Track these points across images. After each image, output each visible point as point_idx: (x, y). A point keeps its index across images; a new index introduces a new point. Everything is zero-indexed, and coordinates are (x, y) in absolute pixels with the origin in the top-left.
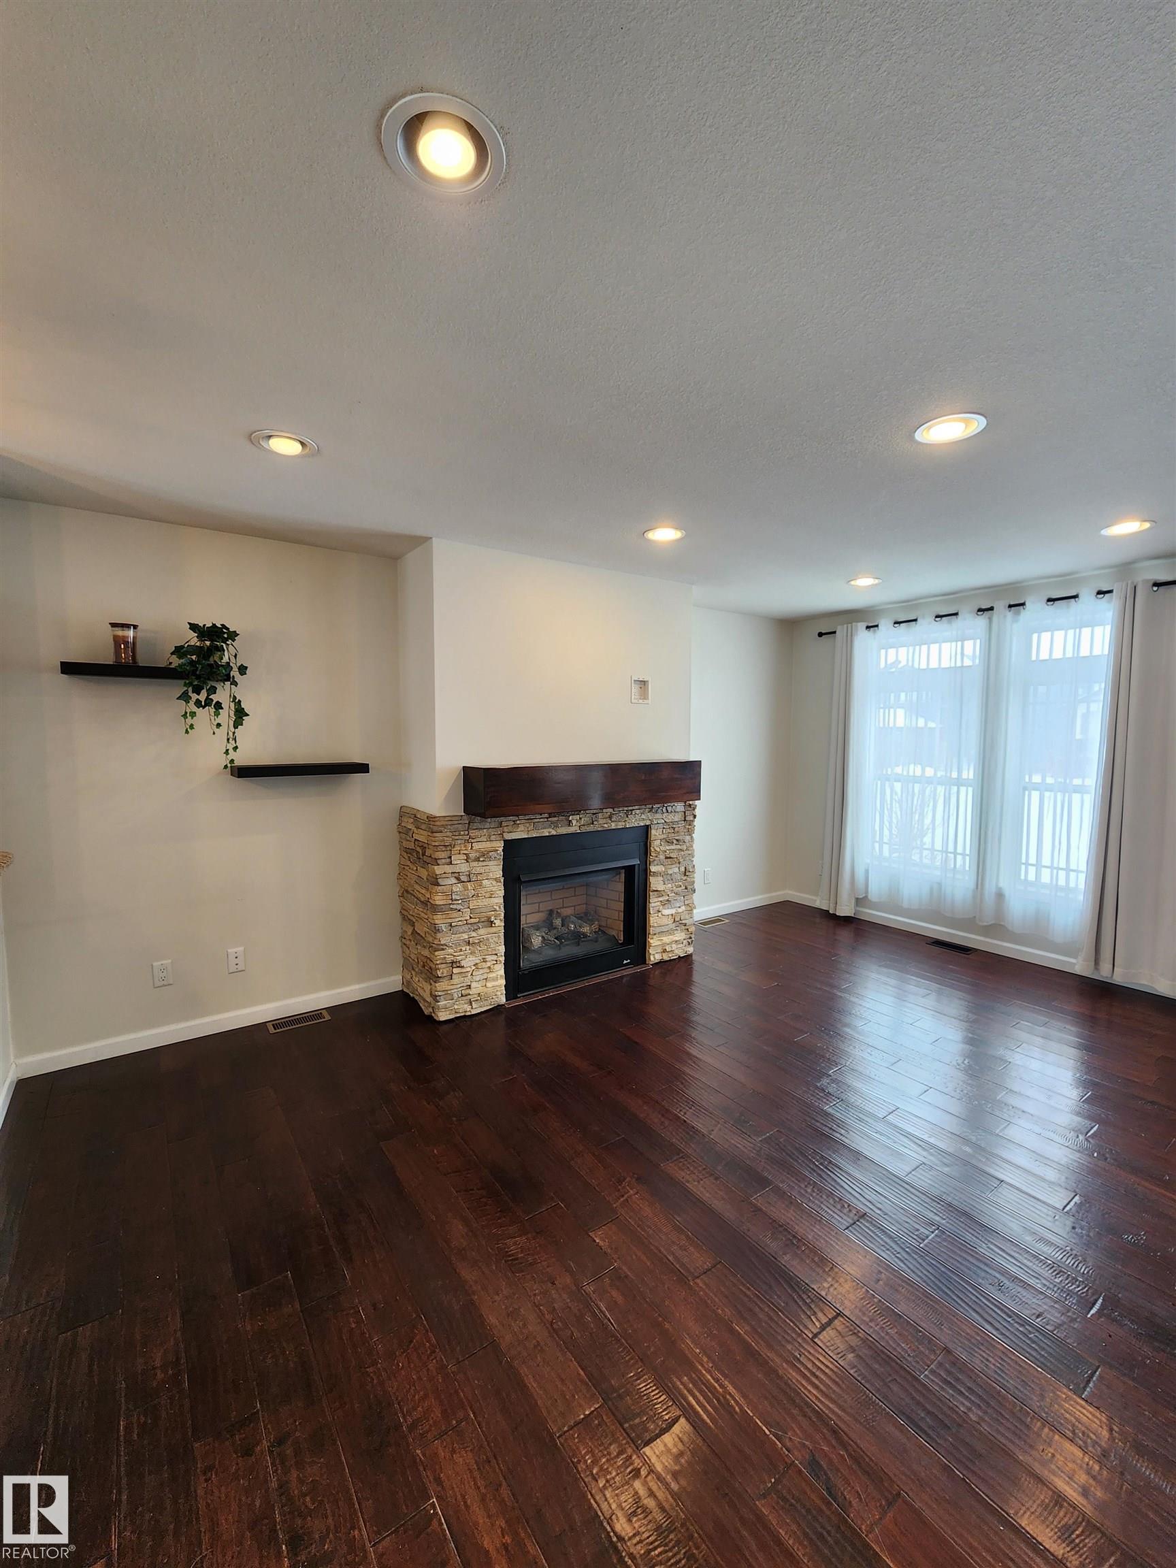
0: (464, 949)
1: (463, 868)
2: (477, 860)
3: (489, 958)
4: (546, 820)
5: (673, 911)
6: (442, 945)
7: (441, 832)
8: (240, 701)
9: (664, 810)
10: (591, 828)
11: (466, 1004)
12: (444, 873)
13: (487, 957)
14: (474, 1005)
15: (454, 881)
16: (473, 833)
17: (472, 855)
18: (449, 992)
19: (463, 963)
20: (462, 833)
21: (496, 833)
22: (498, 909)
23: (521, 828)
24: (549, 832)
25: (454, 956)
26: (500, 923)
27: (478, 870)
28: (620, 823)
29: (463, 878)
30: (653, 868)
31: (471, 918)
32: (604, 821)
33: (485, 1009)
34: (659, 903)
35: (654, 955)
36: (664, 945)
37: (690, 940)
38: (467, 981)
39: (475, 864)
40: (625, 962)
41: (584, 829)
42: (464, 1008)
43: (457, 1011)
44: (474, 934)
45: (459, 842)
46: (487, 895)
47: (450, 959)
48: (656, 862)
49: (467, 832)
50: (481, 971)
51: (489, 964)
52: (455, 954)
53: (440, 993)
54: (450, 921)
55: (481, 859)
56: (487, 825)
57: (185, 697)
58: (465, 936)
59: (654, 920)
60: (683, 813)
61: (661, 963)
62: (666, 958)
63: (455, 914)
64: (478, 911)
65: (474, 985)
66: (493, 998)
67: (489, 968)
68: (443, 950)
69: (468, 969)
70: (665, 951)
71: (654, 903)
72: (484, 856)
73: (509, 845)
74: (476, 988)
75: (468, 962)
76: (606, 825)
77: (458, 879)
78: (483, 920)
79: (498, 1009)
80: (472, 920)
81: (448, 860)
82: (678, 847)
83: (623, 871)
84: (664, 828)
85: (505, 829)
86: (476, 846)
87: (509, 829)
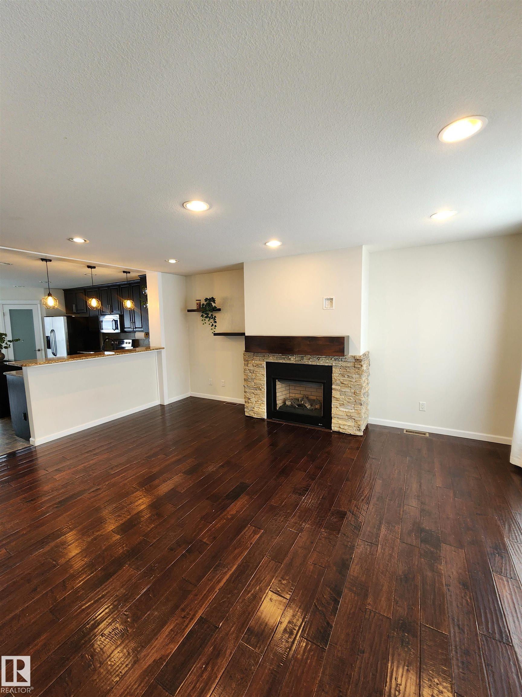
0: (252, 395)
1: (252, 368)
3: (259, 401)
5: (347, 410)
8: (215, 317)
9: (340, 360)
10: (299, 363)
12: (246, 369)
14: (255, 415)
15: (249, 372)
16: (254, 357)
17: (254, 365)
18: (248, 407)
20: (251, 357)
21: (263, 359)
22: (263, 385)
23: (271, 358)
24: (282, 361)
27: (256, 370)
28: (314, 363)
29: (252, 372)
30: (333, 387)
31: (254, 385)
32: (307, 361)
33: (259, 417)
34: (338, 404)
35: (335, 428)
36: (341, 424)
37: (358, 428)
38: (253, 406)
39: (255, 368)
40: (319, 424)
41: (297, 363)
42: (252, 414)
43: (250, 414)
44: (256, 391)
45: (250, 360)
46: (260, 379)
48: (335, 384)
50: (258, 404)
52: (249, 396)
53: (245, 406)
54: (248, 384)
56: (260, 356)
57: (202, 316)
58: (253, 391)
59: (334, 411)
60: (354, 363)
61: (339, 433)
62: (341, 431)
64: (257, 384)
65: (255, 408)
66: (262, 415)
67: (261, 404)
68: (246, 393)
69: (253, 402)
70: (340, 427)
71: (334, 403)
72: (257, 366)
73: (267, 363)
74: (256, 409)
75: (253, 400)
76: (306, 362)
78: (258, 387)
79: (264, 420)
81: (247, 365)
82: (349, 379)
83: (323, 384)
84: (340, 368)
86: (256, 362)
87: (267, 358)
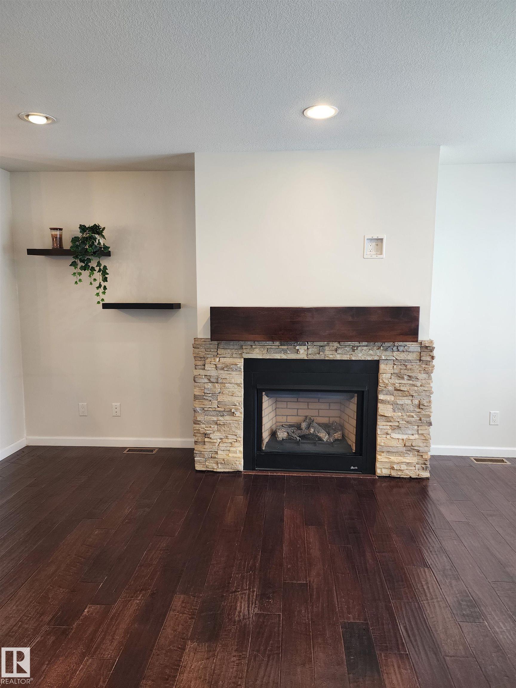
0: (212, 426)
1: (213, 373)
2: (223, 369)
3: (230, 437)
4: (277, 347)
5: (405, 437)
6: (198, 421)
7: (199, 348)
9: (395, 348)
10: (317, 357)
11: (214, 463)
12: (199, 375)
13: (229, 435)
14: (220, 466)
15: (206, 381)
17: (219, 366)
18: (203, 453)
19: (211, 436)
20: (212, 350)
21: (237, 353)
22: (238, 404)
23: (257, 350)
24: (281, 356)
25: (206, 430)
26: (240, 414)
27: (224, 376)
28: (345, 356)
29: (213, 380)
30: (381, 397)
31: (218, 407)
32: (331, 353)
33: (227, 470)
34: (388, 427)
35: (382, 470)
36: (394, 463)
37: (424, 466)
38: (215, 449)
39: (222, 372)
40: (352, 468)
41: (311, 357)
42: (212, 466)
43: (208, 466)
44: (221, 418)
45: (209, 356)
46: (230, 394)
47: (202, 431)
48: (384, 392)
49: (216, 350)
50: (225, 445)
51: (230, 441)
52: (206, 429)
53: (196, 452)
54: (203, 406)
55: (225, 369)
56: (231, 347)
57: (74, 264)
58: (215, 419)
59: (381, 440)
60: (418, 354)
61: (389, 478)
62: (394, 474)
63: (206, 402)
64: (223, 403)
65: (219, 452)
66: (232, 465)
67: (231, 443)
68: (199, 424)
69: (215, 441)
70: (392, 468)
71: (382, 426)
72: (227, 367)
73: (248, 362)
74: (221, 455)
75: (216, 436)
77: (209, 380)
78: (227, 410)
79: (237, 473)
80: (219, 408)
81: (203, 367)
82: (411, 382)
83: (356, 395)
84: (394, 364)
85: (244, 351)
86: (222, 360)
87: (248, 351)
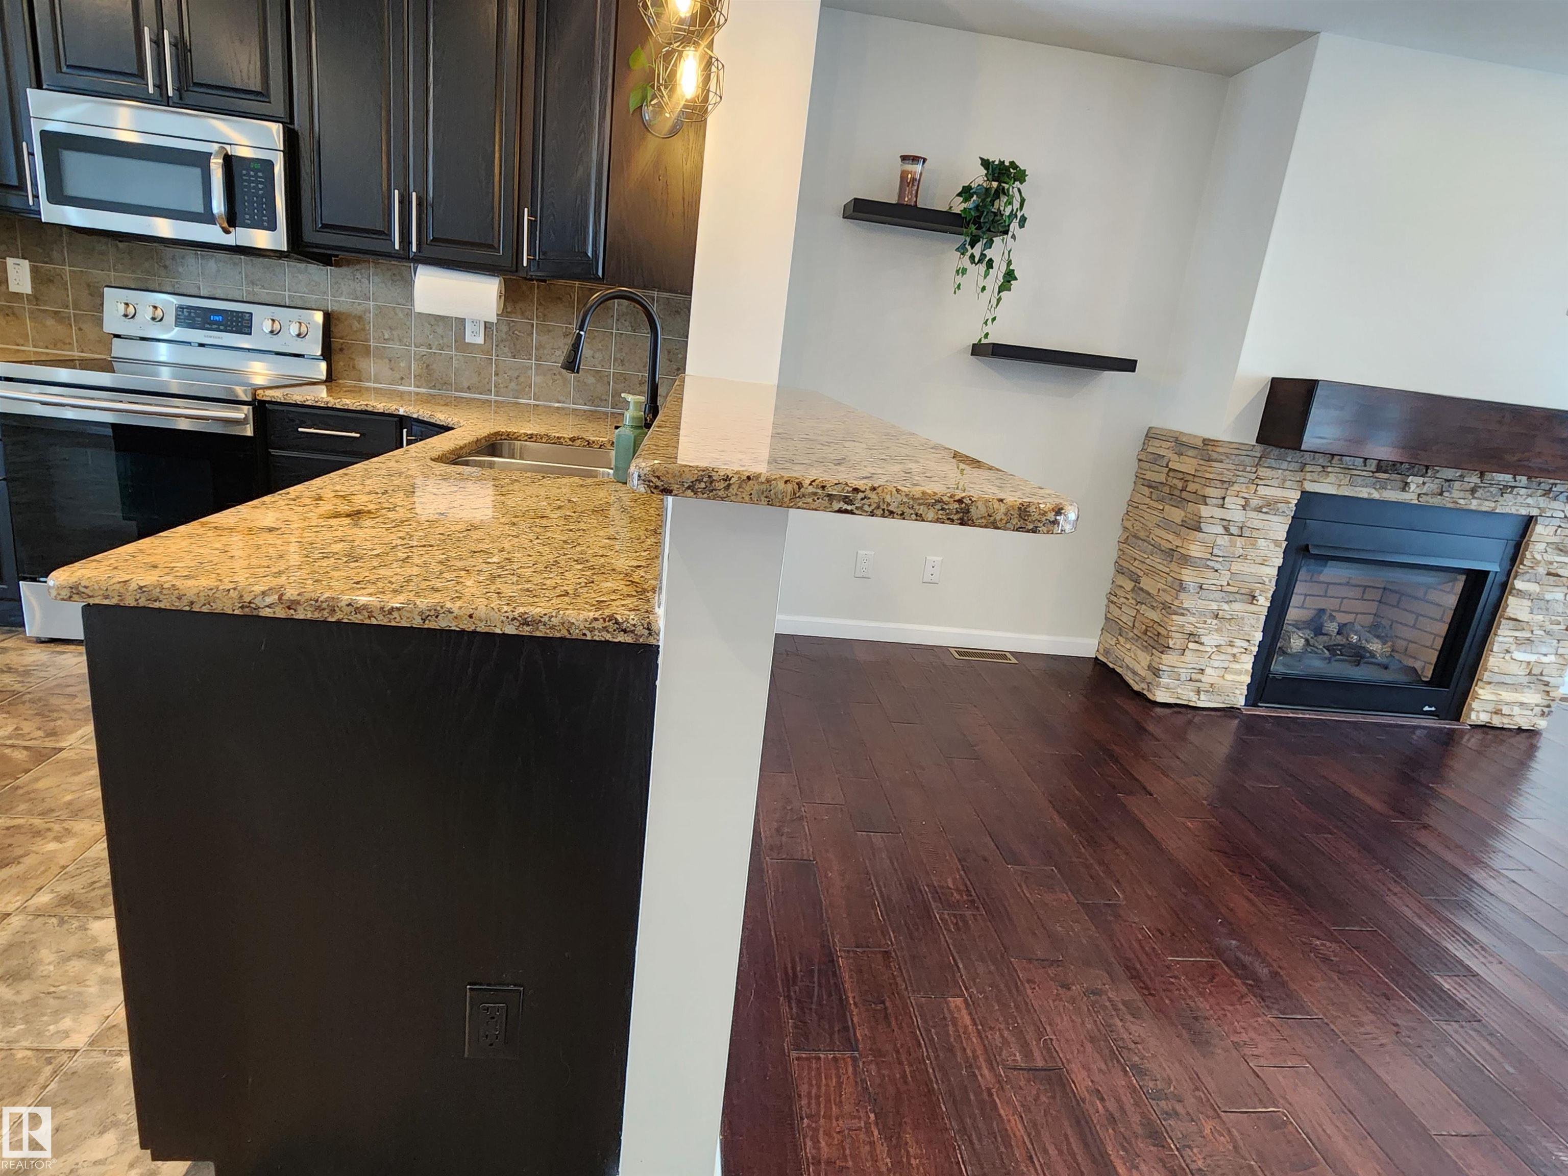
0: (1209, 621)
1: (1235, 514)
2: (1259, 510)
3: (1238, 643)
4: (1371, 474)
5: (1532, 658)
6: (1184, 609)
7: (1222, 462)
10: (1436, 501)
11: (1192, 691)
12: (1212, 517)
13: (1235, 640)
14: (1202, 697)
15: (1222, 531)
16: (1262, 472)
17: (1254, 502)
18: (1176, 670)
19: (1204, 639)
20: (1248, 469)
21: (1293, 479)
22: (1267, 582)
23: (1332, 478)
24: (1369, 493)
25: (1196, 627)
26: (1264, 602)
27: (1256, 524)
28: (1486, 504)
29: (1234, 530)
30: (1520, 585)
31: (1228, 584)
32: (1462, 494)
33: (1215, 705)
34: (1511, 640)
35: (1478, 714)
37: (1545, 709)
38: (1202, 664)
39: (1254, 514)
40: (1426, 708)
41: (1424, 501)
42: (1188, 696)
43: (1180, 696)
44: (1225, 607)
45: (1242, 480)
46: (1259, 560)
47: (1189, 628)
48: (1527, 576)
49: (1254, 470)
50: (1223, 657)
51: (1235, 650)
52: (1196, 625)
53: (1164, 668)
54: (1201, 581)
55: (1264, 510)
56: (1285, 465)
57: (962, 250)
58: (1214, 606)
59: (1495, 662)
61: (1486, 728)
62: (1497, 722)
63: (1210, 574)
64: (1240, 578)
65: (1208, 671)
66: (1228, 696)
67: (1234, 655)
68: (1183, 615)
69: (1208, 649)
70: (1498, 712)
71: (1503, 637)
72: (1269, 506)
73: (1308, 500)
74: (1211, 676)
75: (1211, 640)
76: (1462, 501)
77: (1226, 529)
78: (1243, 591)
79: (1230, 712)
80: (1228, 587)
81: (1221, 502)
83: (1463, 577)
84: (1559, 526)
85: (1308, 476)
86: (1262, 491)
87: (1315, 476)
